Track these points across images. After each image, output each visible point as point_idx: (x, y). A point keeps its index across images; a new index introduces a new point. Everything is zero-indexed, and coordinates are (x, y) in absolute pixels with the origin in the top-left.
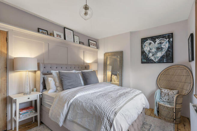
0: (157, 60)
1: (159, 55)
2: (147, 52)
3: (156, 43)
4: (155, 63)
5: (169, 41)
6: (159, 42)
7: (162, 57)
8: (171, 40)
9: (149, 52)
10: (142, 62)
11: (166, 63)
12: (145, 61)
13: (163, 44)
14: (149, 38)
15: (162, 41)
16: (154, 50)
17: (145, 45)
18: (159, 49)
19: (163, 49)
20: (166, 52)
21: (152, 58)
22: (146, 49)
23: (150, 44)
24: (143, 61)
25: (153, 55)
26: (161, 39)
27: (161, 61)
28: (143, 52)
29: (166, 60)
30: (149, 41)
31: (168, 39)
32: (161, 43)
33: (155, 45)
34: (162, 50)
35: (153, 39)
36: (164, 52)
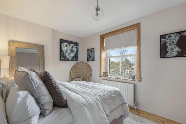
0: (70, 59)
1: (72, 55)
2: (64, 51)
3: (71, 46)
4: (69, 60)
5: (77, 47)
6: (72, 46)
7: (73, 57)
8: (78, 46)
9: (66, 52)
10: (61, 60)
11: (75, 61)
12: (63, 59)
13: (74, 48)
14: (66, 41)
15: (74, 46)
16: (69, 51)
17: (63, 46)
18: (72, 51)
19: (74, 52)
20: (75, 54)
21: (68, 57)
22: (64, 49)
23: (67, 46)
24: (62, 58)
25: (68, 55)
26: (73, 44)
27: (72, 60)
28: (61, 51)
29: (75, 59)
30: (66, 43)
31: (76, 46)
32: (73, 47)
33: (69, 48)
34: (73, 52)
35: (69, 42)
36: (74, 54)
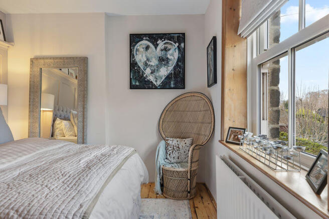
0: (158, 83)
1: (164, 72)
2: (141, 65)
3: (159, 48)
4: (156, 88)
5: (178, 47)
6: (163, 47)
7: (168, 77)
8: (182, 45)
9: (146, 65)
10: (132, 87)
11: (174, 88)
12: (137, 84)
13: (170, 52)
14: (145, 35)
15: (169, 46)
16: (154, 62)
17: (137, 50)
18: (163, 60)
19: (170, 62)
20: (175, 68)
21: (151, 78)
22: (140, 58)
23: (147, 48)
24: (134, 83)
25: (152, 73)
26: (166, 41)
27: (165, 86)
28: (133, 65)
29: (175, 84)
30: (145, 42)
31: (177, 44)
32: (166, 50)
33: (155, 53)
34: (168, 62)
35: (154, 38)
36: (171, 68)
